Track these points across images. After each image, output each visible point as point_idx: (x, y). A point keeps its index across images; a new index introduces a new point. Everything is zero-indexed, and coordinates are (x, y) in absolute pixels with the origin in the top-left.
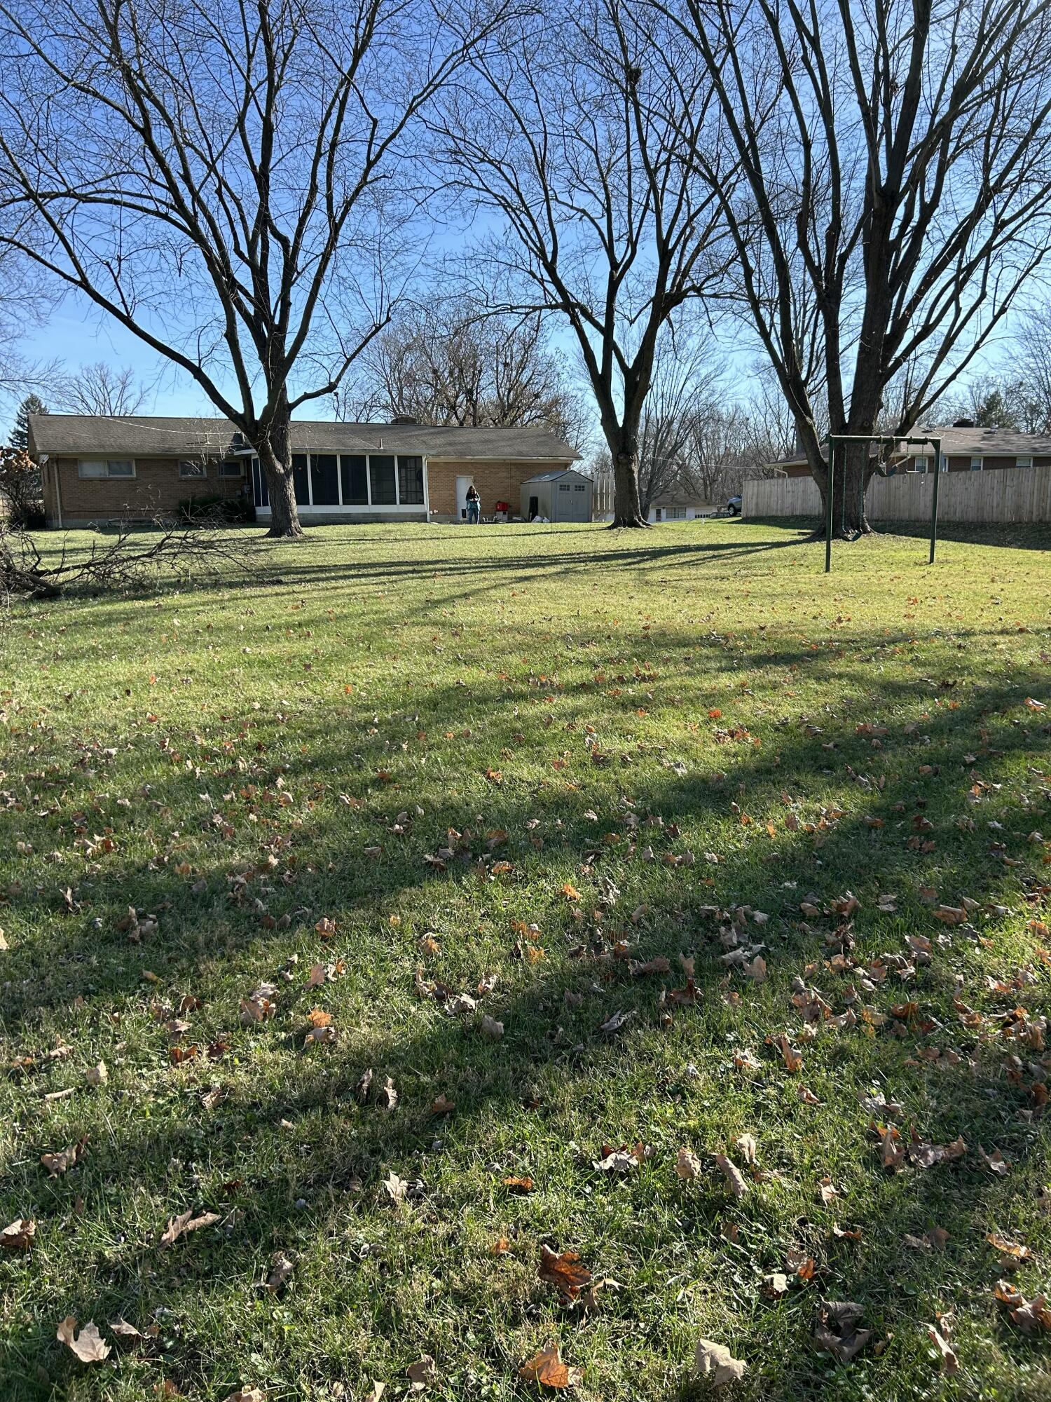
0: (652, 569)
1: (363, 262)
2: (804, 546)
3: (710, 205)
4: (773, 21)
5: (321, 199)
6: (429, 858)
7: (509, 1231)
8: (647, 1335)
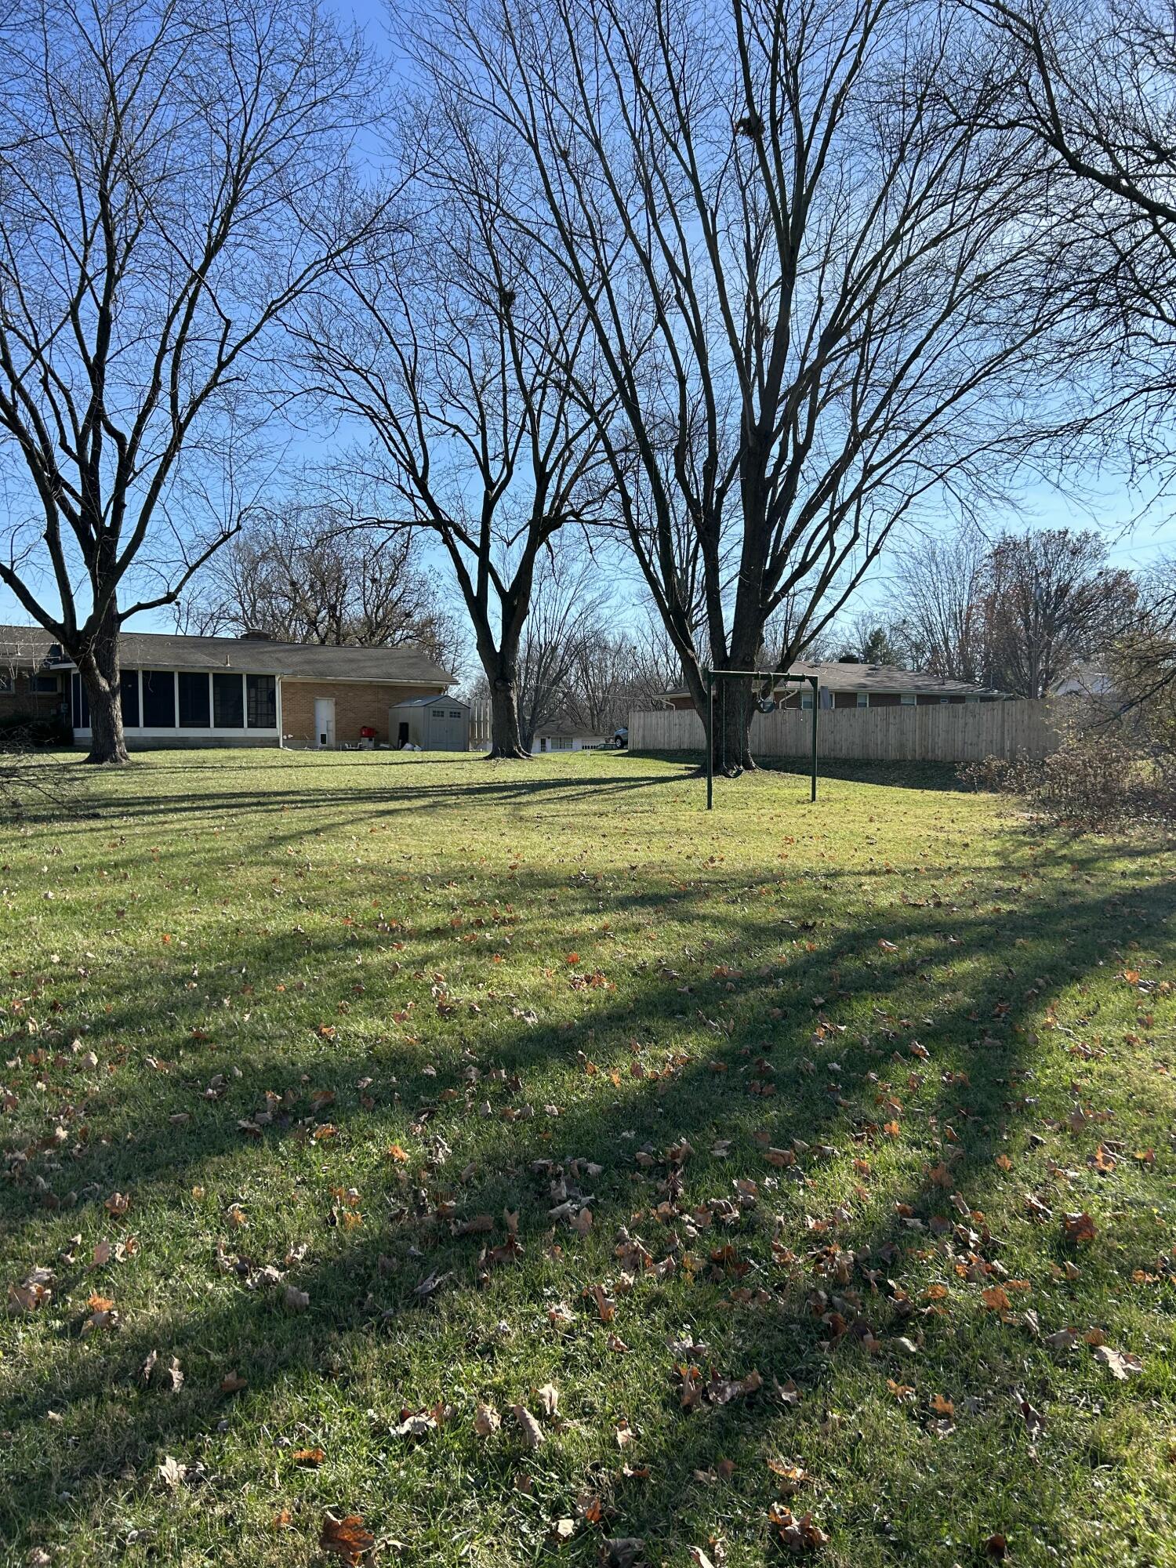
0: (529, 803)
1: (211, 466)
2: (688, 781)
3: (587, 431)
4: (646, 261)
5: (164, 398)
6: (244, 1124)
7: (293, 1505)
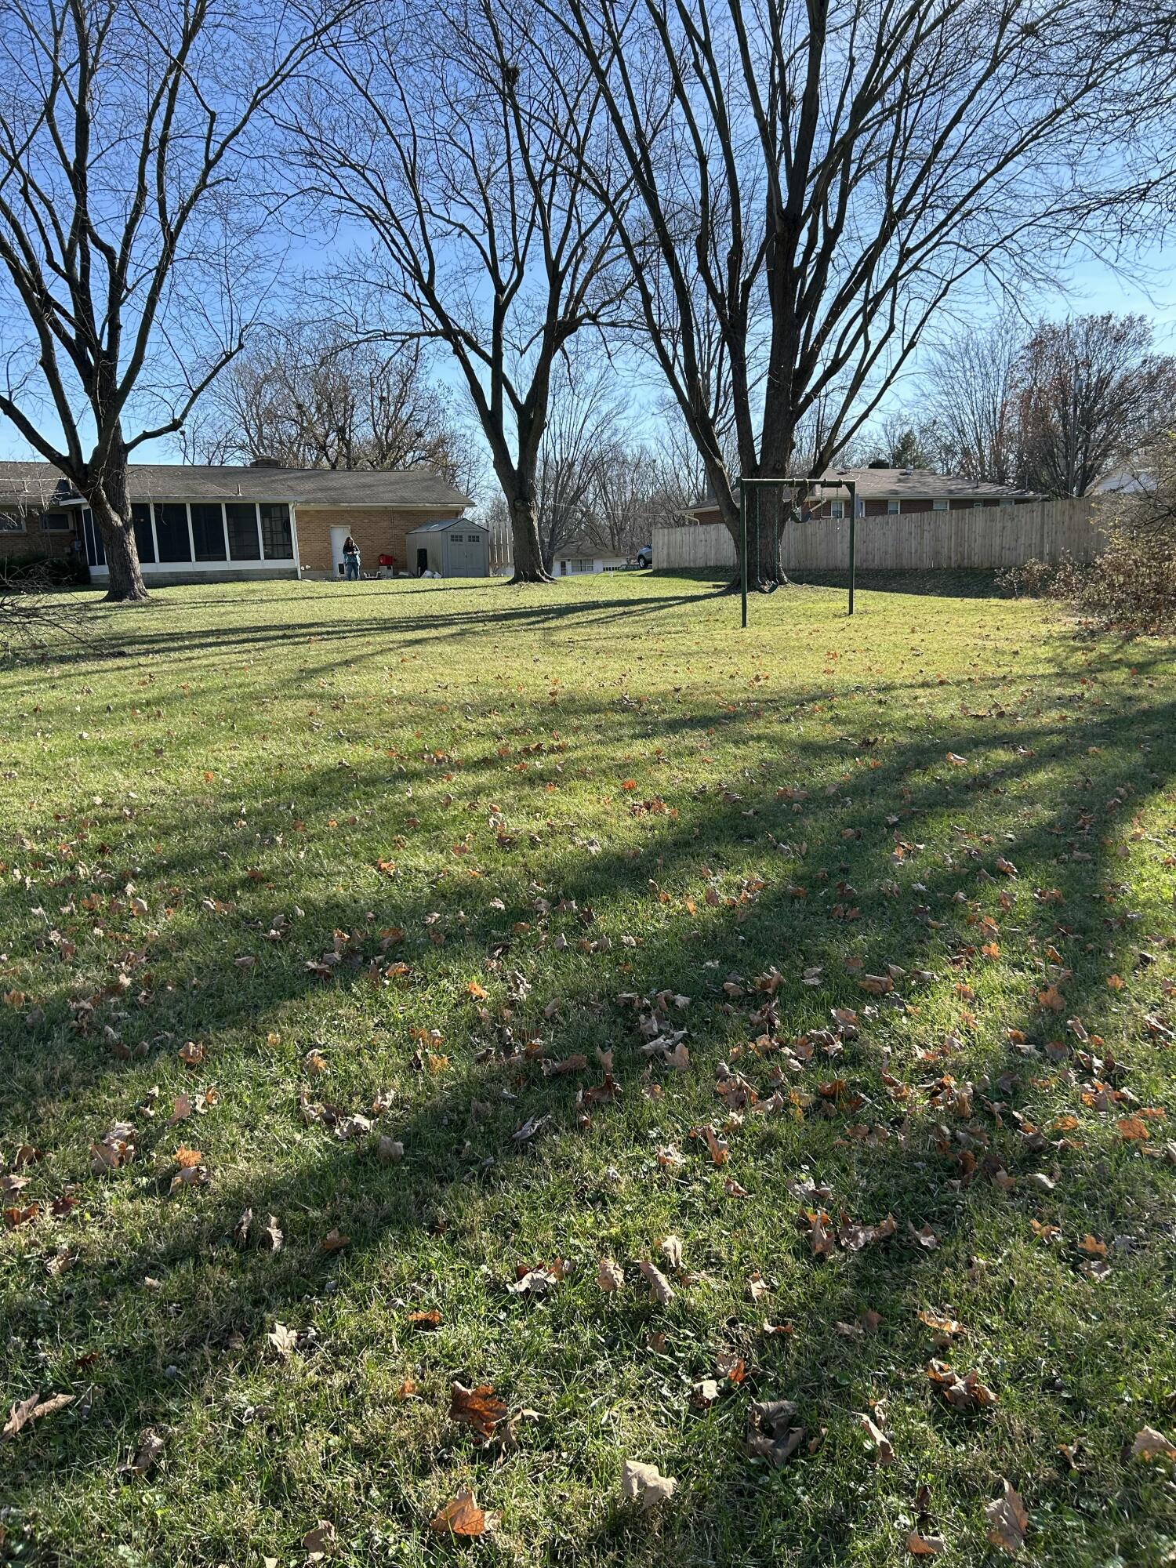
0: (558, 628)
1: (207, 279)
2: (719, 599)
3: (602, 223)
4: (661, 23)
5: (151, 203)
6: (312, 965)
7: (415, 1371)
8: (571, 1466)
